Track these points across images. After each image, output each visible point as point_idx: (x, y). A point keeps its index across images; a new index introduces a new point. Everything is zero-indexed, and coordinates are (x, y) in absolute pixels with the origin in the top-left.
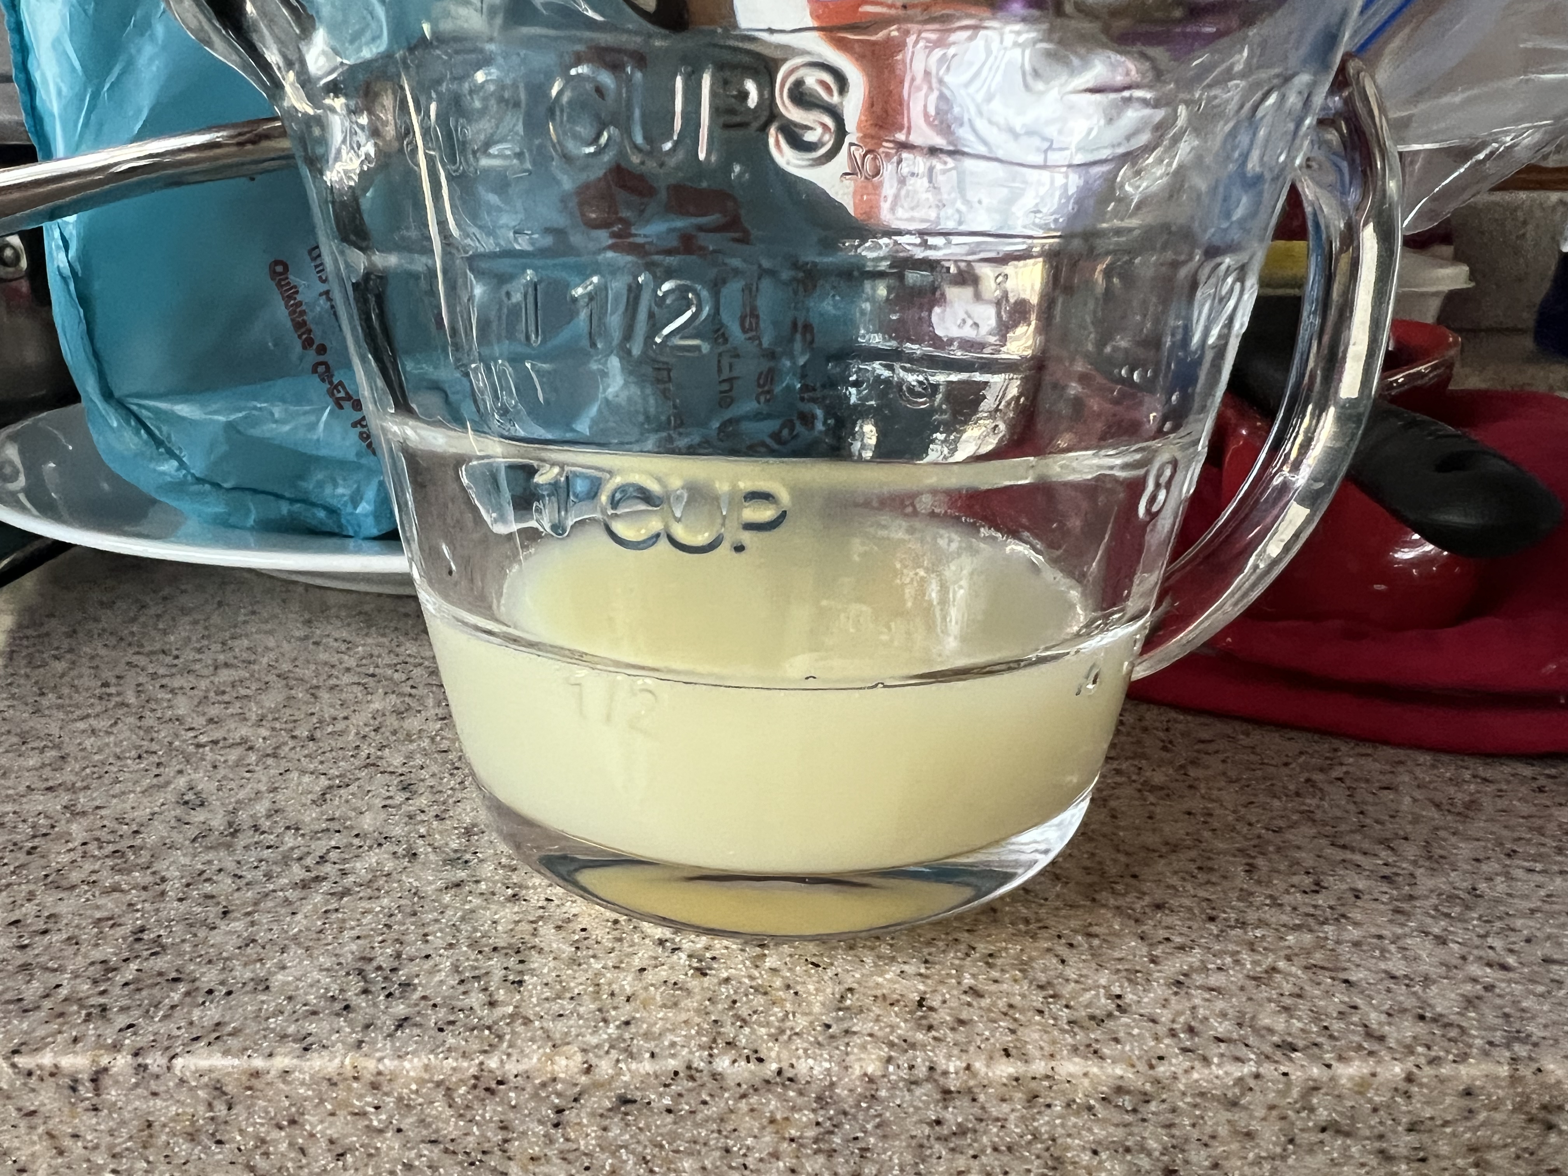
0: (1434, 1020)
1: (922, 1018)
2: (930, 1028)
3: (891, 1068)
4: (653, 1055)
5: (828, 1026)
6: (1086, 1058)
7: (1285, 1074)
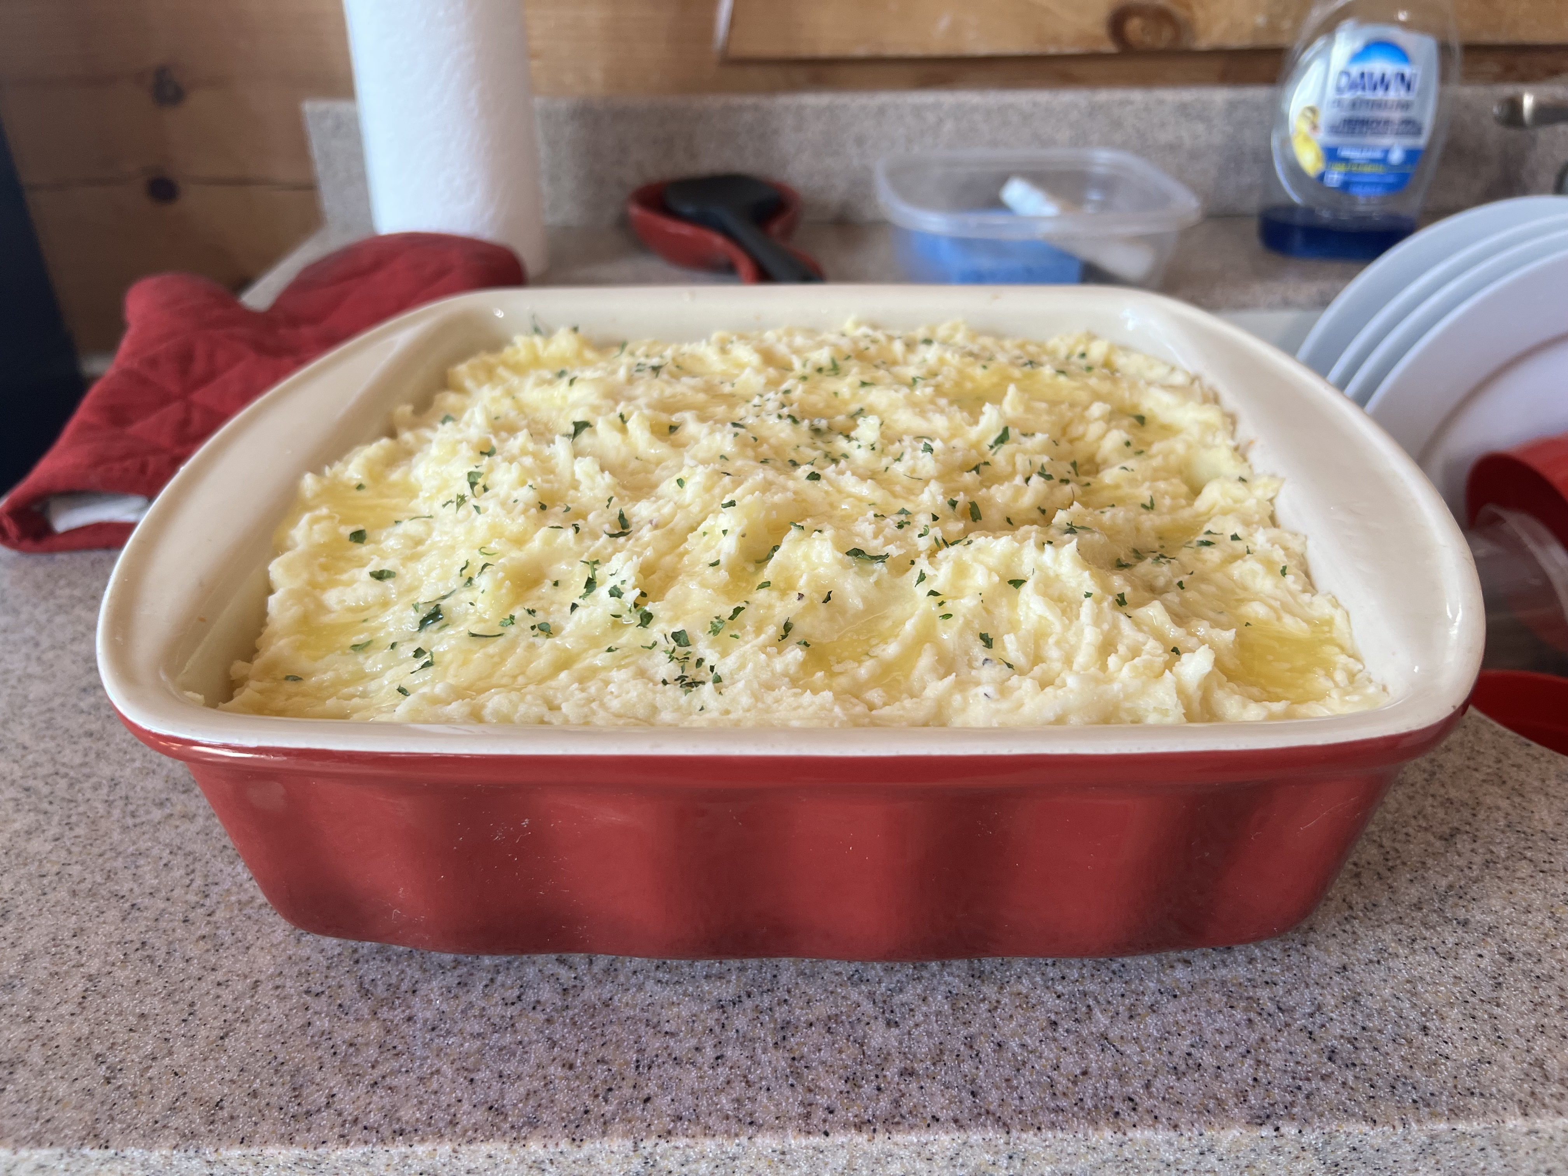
0: (497, 1110)
1: (213, 1114)
2: (212, 1123)
3: (175, 1152)
4: (51, 1144)
5: (156, 1122)
6: (283, 1143)
7: (387, 1151)
